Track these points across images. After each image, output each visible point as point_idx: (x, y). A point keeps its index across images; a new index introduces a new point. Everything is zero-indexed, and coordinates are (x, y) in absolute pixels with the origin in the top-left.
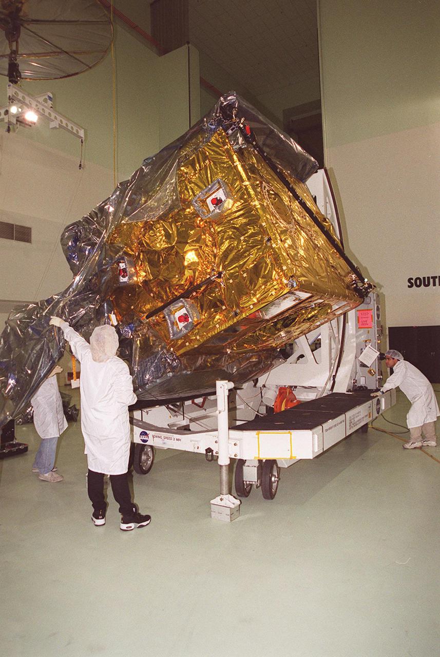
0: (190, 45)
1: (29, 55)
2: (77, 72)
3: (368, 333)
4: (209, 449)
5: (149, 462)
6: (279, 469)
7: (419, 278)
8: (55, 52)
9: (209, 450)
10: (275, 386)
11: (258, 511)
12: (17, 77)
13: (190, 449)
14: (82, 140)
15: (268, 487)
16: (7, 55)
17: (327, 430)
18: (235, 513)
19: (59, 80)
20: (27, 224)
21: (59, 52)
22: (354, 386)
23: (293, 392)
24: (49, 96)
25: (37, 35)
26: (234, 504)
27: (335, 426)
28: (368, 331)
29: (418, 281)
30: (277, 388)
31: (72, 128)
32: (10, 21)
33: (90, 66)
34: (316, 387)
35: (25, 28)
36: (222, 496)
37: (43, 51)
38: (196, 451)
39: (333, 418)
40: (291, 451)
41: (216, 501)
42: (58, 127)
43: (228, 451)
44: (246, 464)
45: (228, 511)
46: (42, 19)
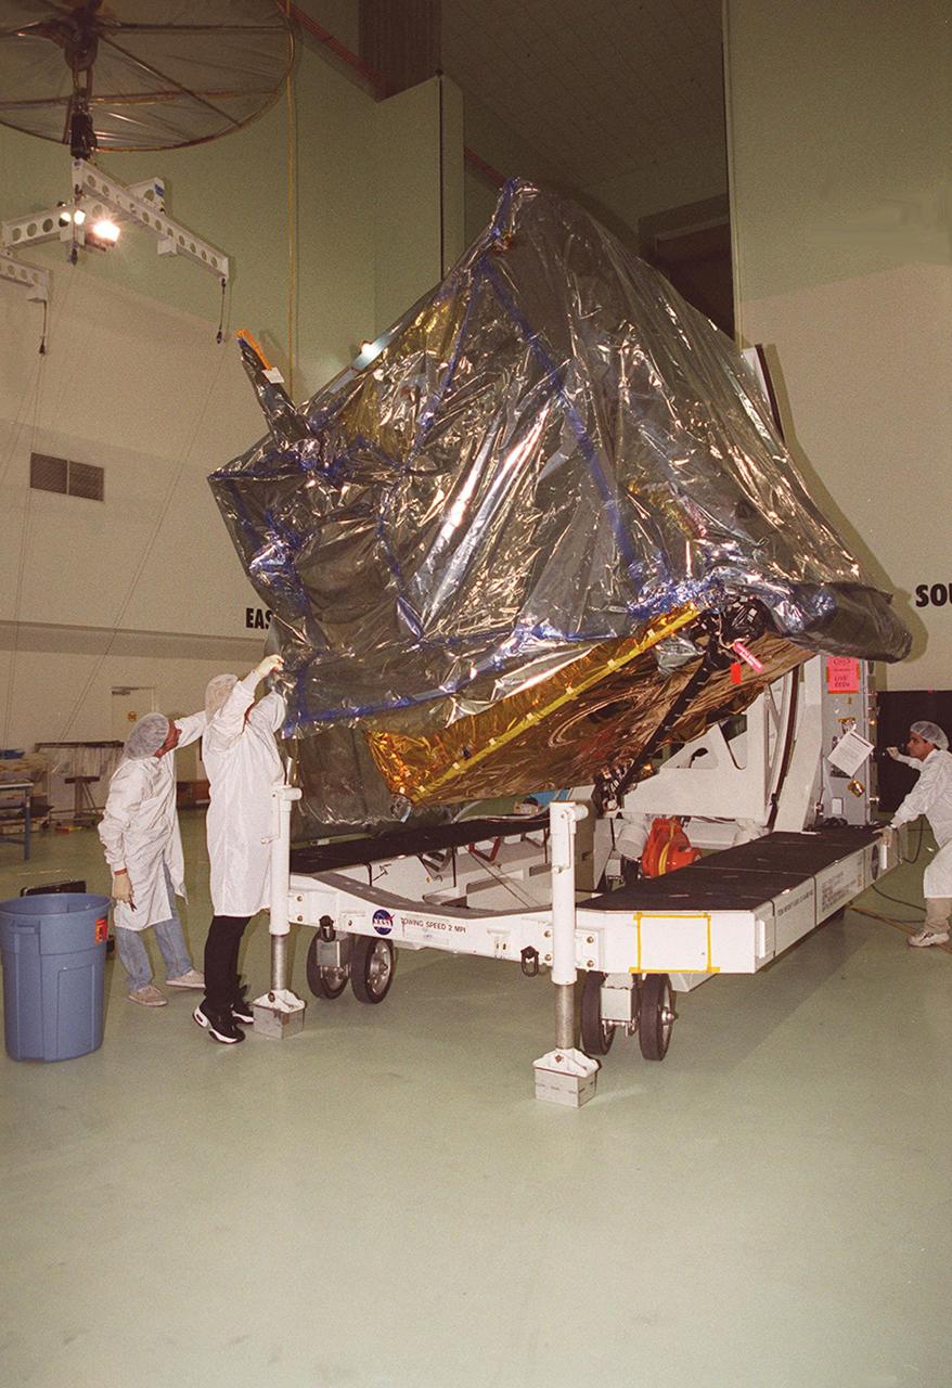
0: (443, 77)
1: (110, 98)
2: (212, 133)
3: (850, 703)
4: (530, 948)
5: (383, 978)
6: (673, 994)
7: (940, 586)
8: (167, 93)
9: (529, 952)
10: (643, 817)
11: (632, 1084)
12: (89, 145)
13: (485, 948)
14: (224, 280)
15: (653, 1032)
16: (66, 98)
17: (781, 912)
18: (588, 1087)
19: (171, 151)
20: (94, 460)
21: (174, 93)
22: (818, 817)
23: (684, 830)
24: (156, 186)
25: (130, 56)
26: (585, 1068)
27: (797, 902)
28: (850, 700)
29: (939, 591)
30: (648, 820)
31: (204, 254)
32: (76, 28)
33: (240, 122)
34: (733, 820)
35: (107, 41)
36: (558, 1052)
37: (140, 90)
38: (500, 954)
39: (792, 886)
40: (709, 956)
41: (547, 1061)
42: (175, 252)
43: (574, 955)
44: (607, 983)
45: (573, 1084)
46: (145, 22)
